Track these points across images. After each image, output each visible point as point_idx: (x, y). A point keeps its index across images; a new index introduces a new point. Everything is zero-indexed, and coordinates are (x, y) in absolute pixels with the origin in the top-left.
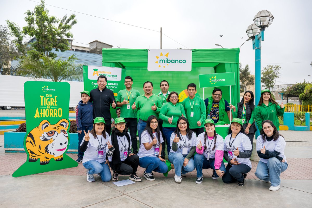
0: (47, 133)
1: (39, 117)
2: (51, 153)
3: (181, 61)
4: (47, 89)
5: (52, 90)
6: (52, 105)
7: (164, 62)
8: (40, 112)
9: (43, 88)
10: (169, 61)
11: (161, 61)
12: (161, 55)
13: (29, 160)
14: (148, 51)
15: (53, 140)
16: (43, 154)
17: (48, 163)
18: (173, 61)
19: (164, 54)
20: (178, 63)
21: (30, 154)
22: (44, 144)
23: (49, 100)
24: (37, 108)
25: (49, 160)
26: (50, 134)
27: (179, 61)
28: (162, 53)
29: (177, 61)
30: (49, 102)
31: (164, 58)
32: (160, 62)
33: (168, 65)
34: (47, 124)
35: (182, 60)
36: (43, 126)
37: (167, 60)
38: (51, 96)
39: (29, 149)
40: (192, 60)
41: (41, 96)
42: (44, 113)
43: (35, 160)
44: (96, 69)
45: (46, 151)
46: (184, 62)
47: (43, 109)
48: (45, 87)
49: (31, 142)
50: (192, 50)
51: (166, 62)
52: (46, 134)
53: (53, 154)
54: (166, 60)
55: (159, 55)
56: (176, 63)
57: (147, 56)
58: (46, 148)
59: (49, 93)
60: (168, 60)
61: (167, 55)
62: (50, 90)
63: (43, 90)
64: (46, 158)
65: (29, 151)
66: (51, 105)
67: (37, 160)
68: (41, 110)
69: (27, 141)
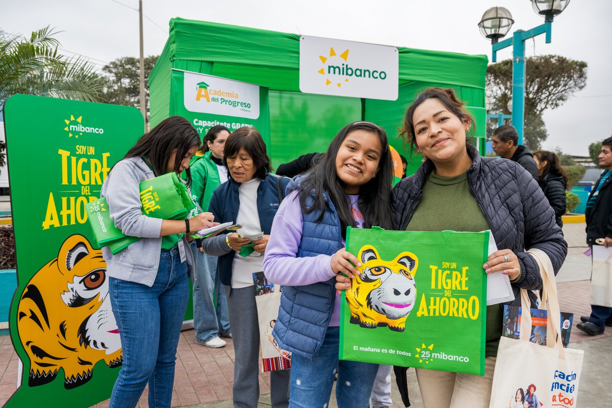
0: (83, 280)
1: (57, 224)
2: (95, 343)
3: (376, 75)
4: (80, 128)
5: (95, 131)
6: (96, 182)
7: (340, 74)
8: (59, 208)
9: (67, 122)
10: (350, 72)
11: (332, 69)
12: (333, 53)
13: (31, 378)
14: (301, 39)
15: (100, 300)
16: (73, 350)
17: (89, 378)
18: (358, 73)
19: (339, 51)
20: (369, 77)
21: (34, 358)
22: (74, 318)
23: (86, 166)
24: (51, 194)
25: (90, 367)
26: (91, 279)
27: (372, 74)
28: (335, 51)
29: (367, 73)
30: (86, 173)
31: (338, 62)
32: (329, 72)
33: (347, 80)
34: (81, 249)
35: (377, 72)
36: (69, 256)
37: (345, 67)
38: (92, 151)
39: (28, 343)
40: (400, 74)
41: (61, 152)
42: (72, 212)
43: (50, 378)
44: (203, 83)
45: (82, 340)
46: (383, 76)
47: (68, 196)
48: (72, 118)
49: (34, 317)
50: (398, 48)
51: (343, 74)
52: (80, 283)
53: (101, 348)
54: (343, 68)
55: (327, 54)
56: (364, 76)
57: (298, 53)
58: (83, 330)
59: (87, 139)
60: (347, 69)
61: (345, 55)
62: (89, 130)
63: (66, 129)
64: (83, 363)
65: (28, 350)
66: (93, 183)
67: (55, 375)
68: (64, 200)
69: (22, 315)
